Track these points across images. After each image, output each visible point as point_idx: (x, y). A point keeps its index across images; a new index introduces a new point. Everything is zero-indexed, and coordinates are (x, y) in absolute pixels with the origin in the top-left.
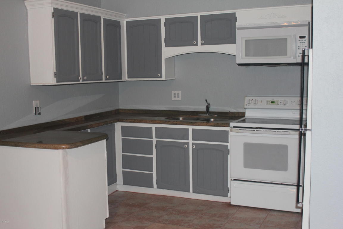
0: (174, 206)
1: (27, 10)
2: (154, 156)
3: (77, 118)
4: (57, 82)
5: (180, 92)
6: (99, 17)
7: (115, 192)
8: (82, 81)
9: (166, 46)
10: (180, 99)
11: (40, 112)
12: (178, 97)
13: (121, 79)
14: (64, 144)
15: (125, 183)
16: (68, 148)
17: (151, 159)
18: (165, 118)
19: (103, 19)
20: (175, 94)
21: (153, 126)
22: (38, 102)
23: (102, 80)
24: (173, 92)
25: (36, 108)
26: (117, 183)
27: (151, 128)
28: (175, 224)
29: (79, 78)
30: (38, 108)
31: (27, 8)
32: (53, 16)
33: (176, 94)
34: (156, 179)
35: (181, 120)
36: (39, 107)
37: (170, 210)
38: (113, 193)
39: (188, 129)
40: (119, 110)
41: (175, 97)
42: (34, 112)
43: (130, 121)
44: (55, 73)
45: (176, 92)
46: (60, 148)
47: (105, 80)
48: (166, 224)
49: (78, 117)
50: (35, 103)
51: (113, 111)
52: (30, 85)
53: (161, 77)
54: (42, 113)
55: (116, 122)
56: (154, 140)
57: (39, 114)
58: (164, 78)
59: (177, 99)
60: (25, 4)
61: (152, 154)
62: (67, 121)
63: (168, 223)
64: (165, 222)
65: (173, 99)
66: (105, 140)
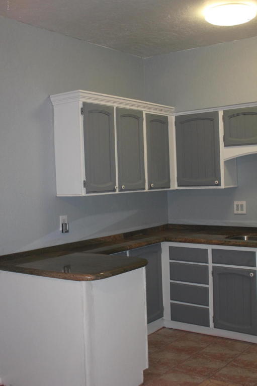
0: (236, 355)
1: (53, 106)
2: (210, 286)
3: (114, 236)
4: (87, 192)
5: (244, 203)
6: (141, 112)
7: (161, 329)
8: (119, 191)
9: (225, 146)
10: (244, 212)
11: (68, 229)
12: (242, 210)
13: (169, 187)
14: (88, 274)
15: (174, 318)
16: (93, 280)
17: (207, 289)
18: (225, 236)
19: (146, 114)
20: (237, 206)
21: (209, 248)
22: (65, 217)
23: (145, 189)
24: (236, 203)
25: (62, 225)
26: (164, 318)
27: (206, 250)
28: (236, 383)
29: (116, 187)
30: (66, 224)
31: (53, 104)
32: (82, 112)
33: (240, 206)
34: (213, 316)
35: (245, 239)
36: (66, 222)
37: (231, 359)
38: (159, 330)
39: (255, 252)
40: (167, 225)
41: (237, 209)
42: (61, 229)
43: (180, 240)
44: (84, 181)
45: (240, 203)
46: (83, 280)
47: (148, 189)
48: (224, 381)
49: (116, 235)
50: (62, 219)
51: (160, 226)
52: (56, 197)
53: (219, 185)
54: (70, 231)
55: (163, 241)
56: (210, 265)
57: (67, 231)
58: (223, 186)
59: (240, 212)
60: (50, 99)
61: (208, 284)
62: (102, 239)
63: (227, 380)
64: (224, 379)
65: (236, 212)
66: (144, 268)
